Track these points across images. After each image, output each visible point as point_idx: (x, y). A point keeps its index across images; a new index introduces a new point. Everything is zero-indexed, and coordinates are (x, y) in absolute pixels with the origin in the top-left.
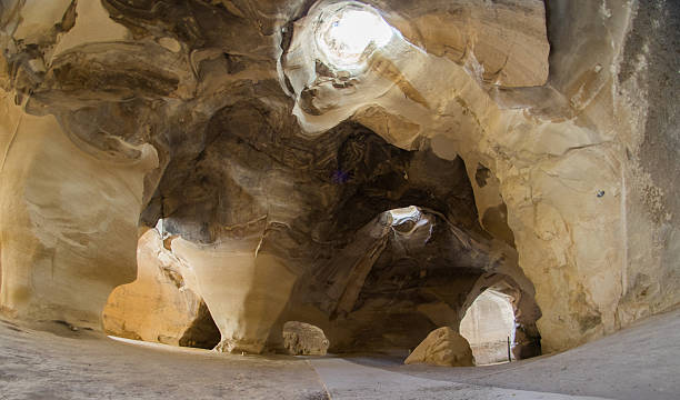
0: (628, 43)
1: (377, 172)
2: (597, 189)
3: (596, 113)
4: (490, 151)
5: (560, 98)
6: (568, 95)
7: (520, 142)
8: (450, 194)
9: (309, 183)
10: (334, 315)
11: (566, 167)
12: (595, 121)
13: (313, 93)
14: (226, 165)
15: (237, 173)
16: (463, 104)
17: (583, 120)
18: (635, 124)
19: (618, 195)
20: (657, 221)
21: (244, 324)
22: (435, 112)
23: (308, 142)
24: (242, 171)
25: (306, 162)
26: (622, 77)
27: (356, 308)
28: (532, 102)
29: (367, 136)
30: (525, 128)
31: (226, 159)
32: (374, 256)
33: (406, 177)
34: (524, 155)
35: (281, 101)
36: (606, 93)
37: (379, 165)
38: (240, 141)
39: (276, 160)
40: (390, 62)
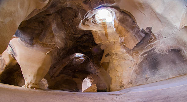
0: (145, 52)
1: (84, 44)
2: (130, 67)
3: (135, 57)
4: (114, 53)
5: (132, 52)
6: (133, 53)
7: (121, 55)
8: (96, 55)
9: (68, 39)
10: (52, 77)
11: (127, 62)
12: (134, 58)
13: (88, 20)
14: (53, 22)
15: (54, 26)
16: (114, 43)
17: (133, 57)
18: (139, 61)
19: (132, 69)
20: (136, 74)
21: (35, 77)
22: (108, 41)
23: (77, 29)
24: (56, 26)
25: (72, 33)
26: (141, 55)
27: (58, 76)
28: (127, 50)
29: (91, 36)
30: (124, 53)
31: (55, 21)
32: (67, 63)
33: (90, 48)
34: (121, 57)
35: (82, 16)
36: (138, 56)
37: (86, 43)
38: (61, 18)
39: (65, 28)
40: (106, 26)
